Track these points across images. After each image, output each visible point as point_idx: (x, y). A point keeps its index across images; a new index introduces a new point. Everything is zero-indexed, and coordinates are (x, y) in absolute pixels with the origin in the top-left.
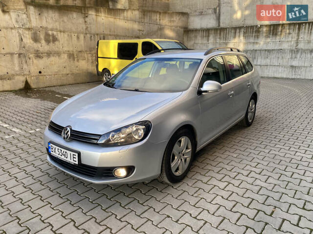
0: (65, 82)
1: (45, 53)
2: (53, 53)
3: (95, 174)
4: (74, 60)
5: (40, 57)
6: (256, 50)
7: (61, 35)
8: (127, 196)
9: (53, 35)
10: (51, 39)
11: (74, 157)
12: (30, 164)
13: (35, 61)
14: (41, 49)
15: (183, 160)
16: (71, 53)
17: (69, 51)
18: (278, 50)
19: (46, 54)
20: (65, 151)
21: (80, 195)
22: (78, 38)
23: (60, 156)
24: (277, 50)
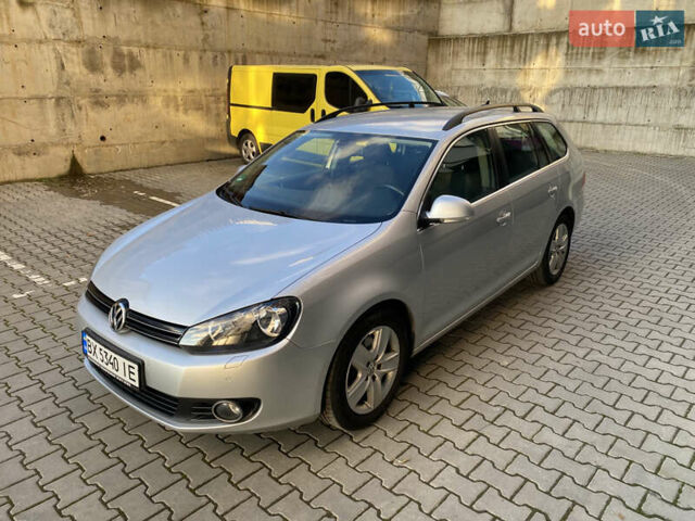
0: (157, 161)
1: (113, 96)
2: (130, 94)
3: (174, 411)
4: (177, 110)
5: (102, 106)
6: (594, 88)
7: (148, 54)
8: (248, 458)
9: (131, 54)
10: (126, 64)
11: (130, 372)
12: (54, 364)
13: (92, 114)
14: (105, 87)
15: (377, 378)
16: (171, 94)
17: (165, 91)
18: (648, 88)
19: (115, 98)
20: (114, 355)
21: (146, 450)
22: (186, 60)
24: (644, 87)
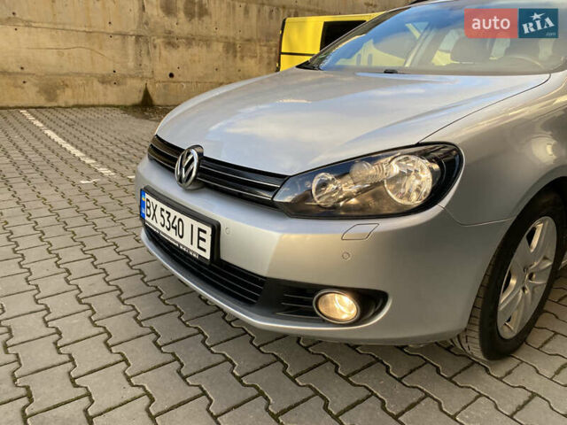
1: (182, 38)
2: (197, 38)
3: (256, 298)
4: (235, 56)
5: (173, 47)
7: (215, 4)
8: (346, 378)
9: (200, 2)
10: (196, 11)
11: (199, 238)
13: (164, 53)
14: (176, 30)
15: (528, 292)
16: (231, 41)
17: (226, 38)
19: (184, 40)
20: (179, 216)
21: (208, 348)
22: (247, 11)
23: (164, 230)
